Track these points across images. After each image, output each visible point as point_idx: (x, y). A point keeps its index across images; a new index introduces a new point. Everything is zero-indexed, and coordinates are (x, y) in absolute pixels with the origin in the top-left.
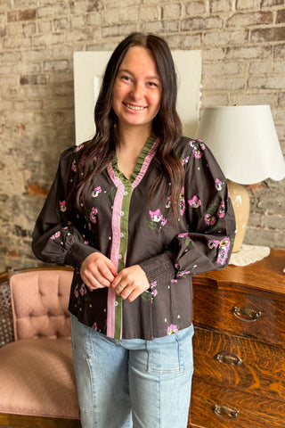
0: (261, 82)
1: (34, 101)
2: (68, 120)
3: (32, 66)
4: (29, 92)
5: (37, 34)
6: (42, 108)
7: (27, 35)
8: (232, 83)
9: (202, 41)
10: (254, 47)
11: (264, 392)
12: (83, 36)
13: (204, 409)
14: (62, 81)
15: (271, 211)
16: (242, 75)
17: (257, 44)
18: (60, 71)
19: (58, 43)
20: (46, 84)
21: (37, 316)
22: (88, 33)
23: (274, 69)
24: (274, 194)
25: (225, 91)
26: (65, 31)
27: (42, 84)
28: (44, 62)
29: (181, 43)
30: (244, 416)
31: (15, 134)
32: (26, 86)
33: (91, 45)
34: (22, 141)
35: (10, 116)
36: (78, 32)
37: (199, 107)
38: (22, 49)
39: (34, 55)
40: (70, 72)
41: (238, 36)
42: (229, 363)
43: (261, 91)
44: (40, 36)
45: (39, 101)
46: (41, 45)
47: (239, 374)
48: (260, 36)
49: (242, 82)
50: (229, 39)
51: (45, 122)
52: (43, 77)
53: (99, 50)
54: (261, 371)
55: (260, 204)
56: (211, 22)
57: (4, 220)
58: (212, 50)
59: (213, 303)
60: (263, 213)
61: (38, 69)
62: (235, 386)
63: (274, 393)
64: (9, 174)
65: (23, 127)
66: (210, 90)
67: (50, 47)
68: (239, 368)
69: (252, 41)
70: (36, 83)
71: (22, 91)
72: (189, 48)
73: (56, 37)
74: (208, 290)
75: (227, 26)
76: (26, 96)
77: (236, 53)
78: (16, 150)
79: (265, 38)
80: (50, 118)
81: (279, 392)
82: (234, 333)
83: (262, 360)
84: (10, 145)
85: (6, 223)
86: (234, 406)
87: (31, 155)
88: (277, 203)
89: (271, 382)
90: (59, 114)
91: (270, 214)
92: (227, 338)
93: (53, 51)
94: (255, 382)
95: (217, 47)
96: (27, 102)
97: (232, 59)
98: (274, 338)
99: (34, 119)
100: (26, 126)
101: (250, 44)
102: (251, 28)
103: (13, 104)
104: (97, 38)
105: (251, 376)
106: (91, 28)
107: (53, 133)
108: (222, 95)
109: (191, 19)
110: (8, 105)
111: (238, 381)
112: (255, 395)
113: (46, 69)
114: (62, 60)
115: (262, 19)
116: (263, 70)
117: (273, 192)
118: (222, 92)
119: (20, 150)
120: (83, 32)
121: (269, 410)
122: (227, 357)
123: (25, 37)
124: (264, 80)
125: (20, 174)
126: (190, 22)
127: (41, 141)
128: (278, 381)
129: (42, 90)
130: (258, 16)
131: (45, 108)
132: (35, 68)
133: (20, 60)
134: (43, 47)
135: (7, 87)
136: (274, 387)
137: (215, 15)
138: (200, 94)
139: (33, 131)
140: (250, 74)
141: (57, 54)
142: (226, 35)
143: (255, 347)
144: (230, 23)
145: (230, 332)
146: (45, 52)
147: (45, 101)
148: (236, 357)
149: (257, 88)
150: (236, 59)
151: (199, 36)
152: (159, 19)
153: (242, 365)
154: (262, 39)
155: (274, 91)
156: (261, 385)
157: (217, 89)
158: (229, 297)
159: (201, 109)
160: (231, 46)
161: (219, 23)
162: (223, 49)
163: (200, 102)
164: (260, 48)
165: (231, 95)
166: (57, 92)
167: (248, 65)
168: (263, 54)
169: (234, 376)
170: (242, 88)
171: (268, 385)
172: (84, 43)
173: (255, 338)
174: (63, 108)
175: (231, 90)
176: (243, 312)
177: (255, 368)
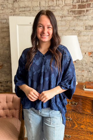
0: (73, 28)
8: (64, 28)
10: (71, 16)
11: (79, 128)
12: (11, 11)
14: (4, 27)
15: (77, 70)
16: (67, 26)
17: (72, 15)
18: (3, 23)
19: (2, 13)
22: (14, 10)
23: (77, 24)
24: (78, 65)
25: (62, 31)
26: (5, 9)
30: (72, 137)
36: (10, 9)
40: (8, 23)
41: (65, 13)
42: (67, 120)
43: (73, 31)
47: (71, 123)
48: (72, 13)
49: (67, 28)
50: (62, 14)
53: (18, 16)
54: (78, 122)
56: (56, 8)
58: (57, 17)
62: (70, 127)
63: (82, 128)
68: (71, 122)
73: (2, 11)
75: (62, 9)
77: (64, 18)
81: (84, 128)
82: (69, 110)
83: (78, 118)
86: (69, 134)
88: (79, 67)
89: (81, 125)
90: (4, 38)
91: (77, 71)
93: (0, 16)
94: (76, 125)
95: (59, 16)
97: (64, 20)
98: (82, 111)
101: (69, 15)
102: (70, 10)
104: (17, 12)
105: (74, 124)
106: (15, 8)
109: (50, 6)
111: (70, 125)
112: (76, 130)
114: (4, 19)
115: (73, 7)
116: (74, 24)
117: (78, 64)
120: (12, 9)
121: (80, 134)
122: (67, 118)
124: (74, 27)
126: (49, 7)
128: (83, 124)
130: (72, 6)
136: (82, 126)
137: (58, 5)
141: (2, 17)
142: (61, 12)
143: (75, 114)
144: (63, 8)
145: (67, 110)
148: (70, 118)
149: (72, 30)
150: (65, 20)
152: (39, 6)
153: (72, 120)
154: (73, 14)
155: (78, 31)
156: (78, 126)
157: (59, 30)
160: (63, 16)
161: (59, 8)
162: (61, 17)
164: (72, 17)
165: (64, 32)
166: (3, 31)
167: (69, 22)
168: (74, 19)
169: (69, 124)
170: (67, 30)
171: (80, 126)
172: (12, 14)
173: (76, 111)
174: (5, 36)
175: (64, 31)
176: (71, 103)
177: (76, 121)
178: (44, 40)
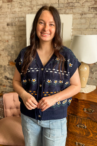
0: (94, 26)
1: (11, 32)
2: (24, 39)
3: (11, 19)
4: (10, 29)
5: (13, 8)
6: (14, 34)
7: (9, 8)
8: (83, 27)
9: (73, 11)
10: (92, 13)
11: (94, 138)
12: (29, 8)
13: (72, 143)
14: (22, 25)
16: (87, 24)
17: (93, 12)
18: (21, 21)
19: (21, 11)
20: (16, 26)
21: (13, 109)
22: (31, 7)
26: (23, 7)
27: (14, 26)
28: (16, 18)
29: (65, 12)
31: (5, 44)
32: (9, 26)
33: (32, 12)
34: (7, 46)
35: (3, 37)
36: (27, 7)
37: (71, 35)
38: (8, 13)
39: (12, 15)
40: (25, 22)
41: (86, 10)
42: (82, 128)
43: (94, 30)
44: (14, 8)
45: (14, 32)
46: (14, 12)
47: (85, 131)
48: (94, 10)
49: (87, 26)
50: (83, 11)
51: (16, 40)
52: (15, 23)
53: (35, 14)
54: (93, 131)
55: (92, 70)
56: (76, 4)
57: (1, 74)
58: (77, 14)
59: (76, 106)
60: (93, 73)
61: (13, 21)
62: (84, 136)
64: (3, 58)
65: (8, 41)
66: (75, 29)
67: (18, 13)
68: (85, 130)
69: (91, 11)
70: (12, 26)
71: (7, 28)
72: (68, 14)
73: (20, 9)
74: (75, 102)
75: (82, 6)
76: (9, 30)
77: (85, 16)
78: (5, 49)
79: (96, 10)
80: (17, 38)
82: (84, 117)
83: (94, 127)
84: (3, 48)
85: (1, 75)
86: (83, 142)
87: (10, 51)
90: (21, 36)
91: (96, 74)
92: (81, 119)
93: (18, 14)
94: (91, 134)
95: (78, 13)
96: (9, 32)
99: (12, 38)
100: (9, 41)
101: (90, 12)
102: (91, 7)
103: (4, 33)
104: (35, 10)
105: (89, 132)
106: (32, 6)
107: (18, 44)
108: (80, 31)
109: (69, 3)
110: (2, 33)
111: (85, 134)
112: (91, 139)
113: (16, 20)
114: (22, 17)
115: (95, 3)
116: (95, 22)
118: (80, 30)
119: (6, 49)
120: (30, 7)
122: (81, 126)
123: (9, 9)
124: (95, 26)
125: (6, 58)
126: (68, 4)
127: (14, 46)
129: (14, 28)
130: (93, 2)
131: (16, 34)
132: (12, 20)
133: (7, 17)
134: (15, 13)
135: (2, 27)
137: (78, 2)
138: (72, 30)
139: (11, 42)
140: (90, 24)
141: (20, 15)
142: (81, 9)
143: (91, 122)
144: (83, 5)
145: (82, 117)
146: (16, 14)
147: (15, 32)
148: (84, 126)
149: (92, 29)
150: (85, 18)
151: (72, 9)
152: (57, 3)
153: (86, 129)
154: (95, 11)
156: (93, 136)
157: (78, 29)
158: (82, 104)
159: (72, 36)
160: (83, 13)
161: (79, 5)
162: (80, 14)
163: (72, 33)
164: (94, 14)
165: (83, 31)
166: (20, 29)
167: (89, 20)
168: (95, 16)
169: (83, 132)
170: (87, 28)
171: (96, 136)
172: (30, 11)
173: (91, 119)
174: (22, 35)
175: (83, 29)
176: (87, 110)
177: (91, 130)
178: (44, 38)
